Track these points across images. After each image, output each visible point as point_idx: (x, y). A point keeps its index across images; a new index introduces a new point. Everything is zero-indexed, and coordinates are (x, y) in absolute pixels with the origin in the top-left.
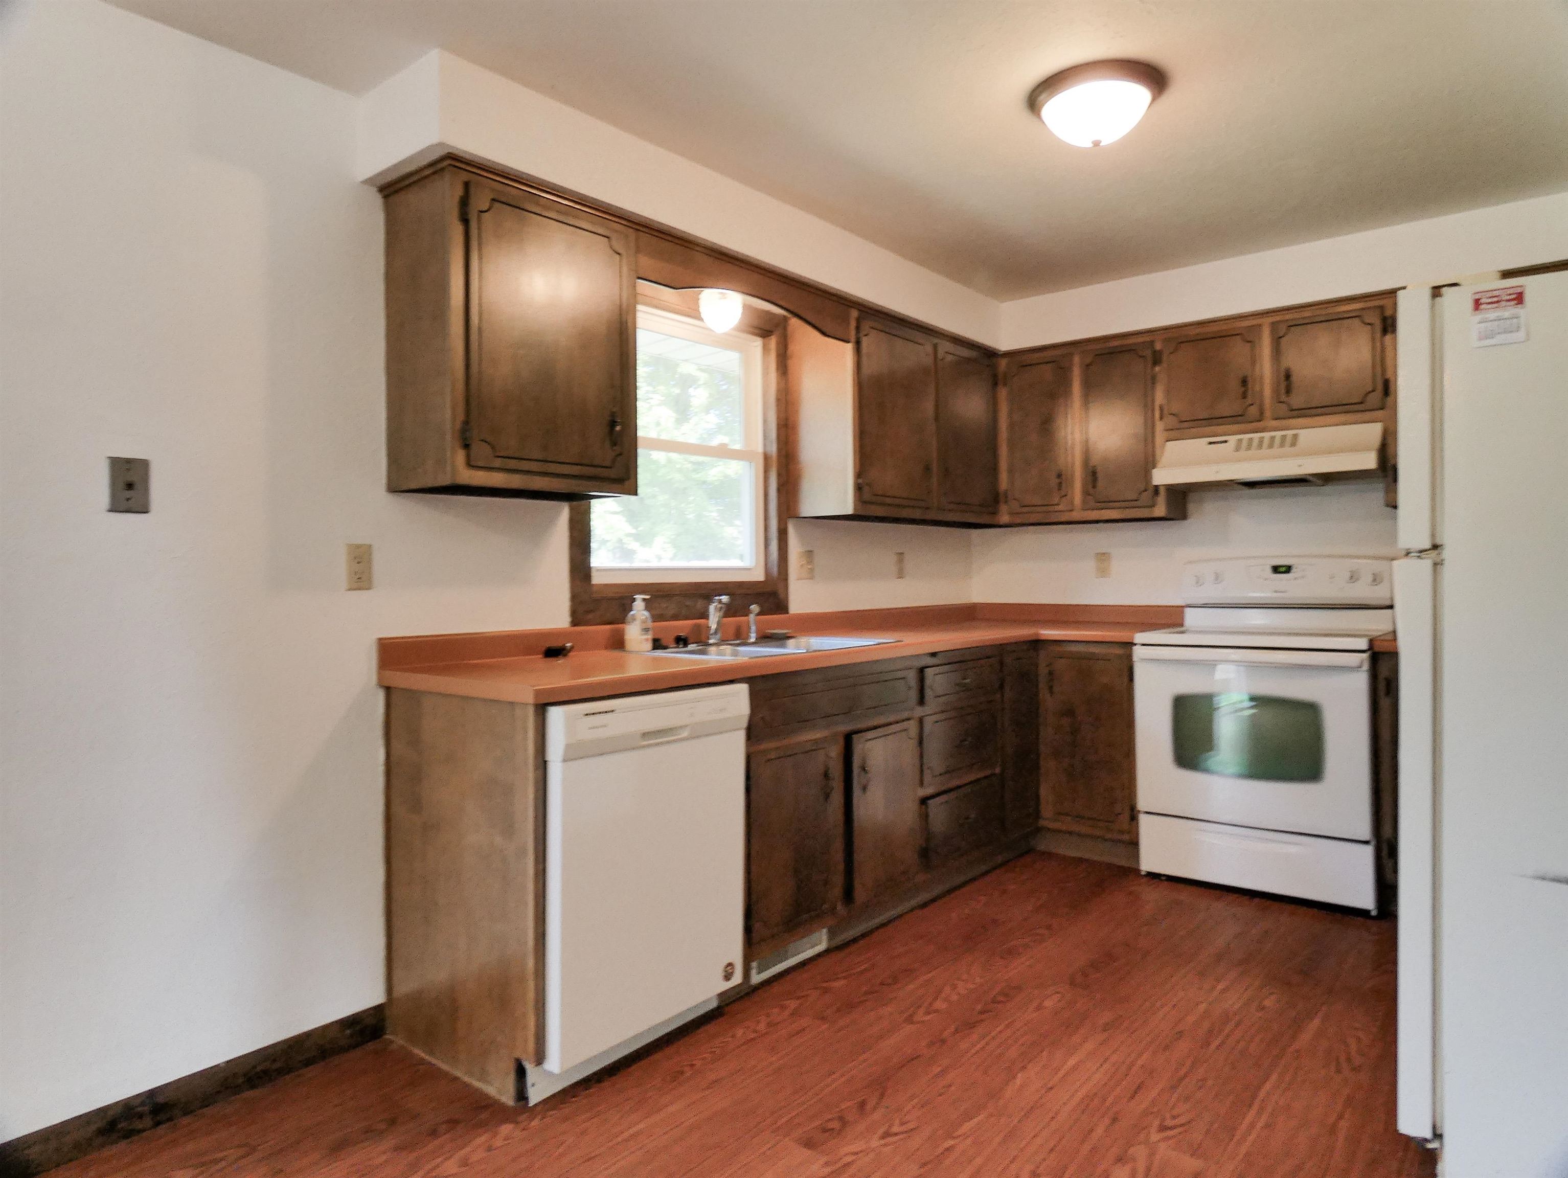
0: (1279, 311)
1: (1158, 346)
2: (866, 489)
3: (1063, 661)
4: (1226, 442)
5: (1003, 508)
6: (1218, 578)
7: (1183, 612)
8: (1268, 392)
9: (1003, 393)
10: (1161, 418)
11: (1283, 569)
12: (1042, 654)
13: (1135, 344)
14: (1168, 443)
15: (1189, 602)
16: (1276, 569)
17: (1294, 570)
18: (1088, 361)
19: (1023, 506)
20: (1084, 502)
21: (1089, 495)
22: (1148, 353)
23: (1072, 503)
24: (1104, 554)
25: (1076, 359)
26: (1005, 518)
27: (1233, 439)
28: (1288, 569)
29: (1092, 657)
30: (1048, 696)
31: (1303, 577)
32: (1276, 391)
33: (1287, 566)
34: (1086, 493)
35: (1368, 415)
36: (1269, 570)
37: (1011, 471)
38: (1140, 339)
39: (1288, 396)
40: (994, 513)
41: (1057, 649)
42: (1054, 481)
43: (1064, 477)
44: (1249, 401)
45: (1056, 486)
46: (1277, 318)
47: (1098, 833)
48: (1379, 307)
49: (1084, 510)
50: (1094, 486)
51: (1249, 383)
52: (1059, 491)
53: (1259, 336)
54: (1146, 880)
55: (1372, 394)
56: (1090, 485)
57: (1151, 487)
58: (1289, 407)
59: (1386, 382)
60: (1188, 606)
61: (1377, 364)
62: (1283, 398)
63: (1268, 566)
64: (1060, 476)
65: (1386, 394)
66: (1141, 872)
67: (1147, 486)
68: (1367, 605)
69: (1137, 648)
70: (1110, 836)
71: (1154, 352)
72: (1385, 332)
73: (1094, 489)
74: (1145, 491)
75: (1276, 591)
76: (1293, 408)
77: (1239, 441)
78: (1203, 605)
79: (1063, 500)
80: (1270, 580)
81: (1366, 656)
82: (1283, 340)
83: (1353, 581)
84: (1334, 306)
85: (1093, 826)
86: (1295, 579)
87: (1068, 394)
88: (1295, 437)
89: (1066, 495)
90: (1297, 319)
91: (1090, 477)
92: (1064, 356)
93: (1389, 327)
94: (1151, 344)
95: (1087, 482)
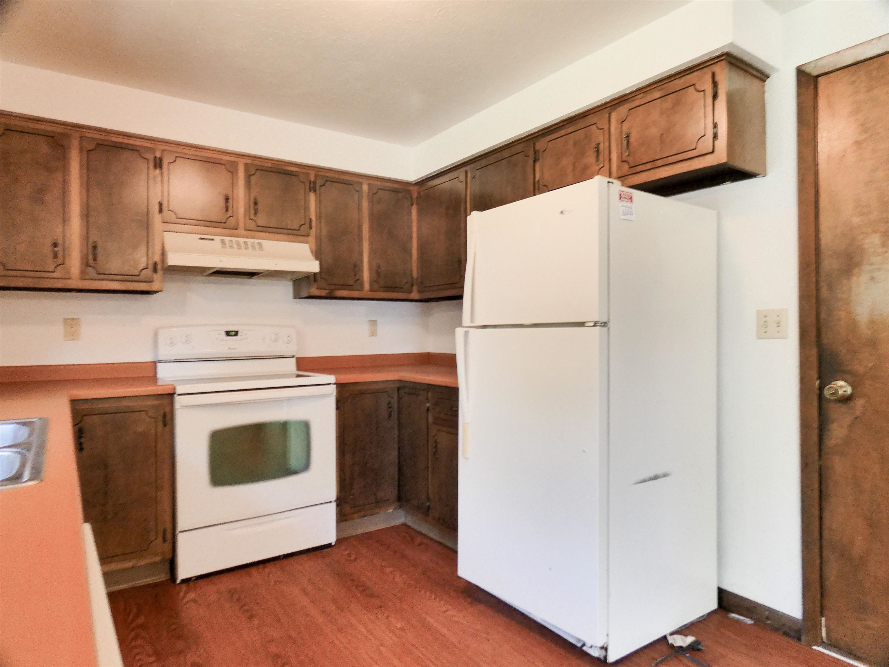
0: (245, 156)
1: (158, 154)
3: (96, 417)
4: (213, 239)
6: (188, 341)
7: (156, 368)
8: (241, 211)
10: (160, 211)
11: (233, 333)
13: (139, 146)
14: (166, 233)
15: (160, 358)
16: (228, 333)
17: (239, 334)
18: (92, 146)
19: (9, 270)
20: (83, 272)
21: (88, 266)
22: (151, 157)
23: (68, 272)
24: (73, 319)
25: (75, 143)
27: (218, 239)
28: (236, 333)
29: (128, 411)
31: (246, 339)
32: (247, 211)
33: (235, 331)
34: (86, 264)
35: (301, 238)
36: (224, 334)
38: (146, 144)
39: (255, 216)
42: (48, 249)
43: (60, 247)
44: (230, 213)
45: (51, 255)
46: (249, 161)
47: (128, 564)
48: (307, 173)
49: (82, 279)
50: (95, 259)
51: (230, 201)
52: (55, 260)
53: (237, 171)
54: (184, 587)
55: (304, 225)
56: (91, 258)
57: (151, 266)
58: (256, 223)
59: (311, 220)
60: (160, 362)
61: (307, 208)
62: (252, 217)
63: (223, 330)
64: (55, 245)
65: (311, 228)
66: (178, 581)
67: (147, 264)
68: (282, 356)
69: (177, 398)
70: (143, 562)
71: (155, 158)
72: (310, 190)
73: (95, 262)
74: (147, 268)
75: (229, 349)
76: (259, 225)
77: (223, 241)
78: (173, 360)
79: (59, 268)
80: (222, 340)
81: (335, 386)
82: (253, 178)
83: (276, 341)
84: (284, 165)
85: (124, 560)
86: (241, 340)
87: (65, 170)
88: (260, 244)
89: (63, 264)
90: (262, 166)
91: (90, 250)
92: (62, 134)
93: (313, 188)
94: (153, 150)
95: (87, 254)
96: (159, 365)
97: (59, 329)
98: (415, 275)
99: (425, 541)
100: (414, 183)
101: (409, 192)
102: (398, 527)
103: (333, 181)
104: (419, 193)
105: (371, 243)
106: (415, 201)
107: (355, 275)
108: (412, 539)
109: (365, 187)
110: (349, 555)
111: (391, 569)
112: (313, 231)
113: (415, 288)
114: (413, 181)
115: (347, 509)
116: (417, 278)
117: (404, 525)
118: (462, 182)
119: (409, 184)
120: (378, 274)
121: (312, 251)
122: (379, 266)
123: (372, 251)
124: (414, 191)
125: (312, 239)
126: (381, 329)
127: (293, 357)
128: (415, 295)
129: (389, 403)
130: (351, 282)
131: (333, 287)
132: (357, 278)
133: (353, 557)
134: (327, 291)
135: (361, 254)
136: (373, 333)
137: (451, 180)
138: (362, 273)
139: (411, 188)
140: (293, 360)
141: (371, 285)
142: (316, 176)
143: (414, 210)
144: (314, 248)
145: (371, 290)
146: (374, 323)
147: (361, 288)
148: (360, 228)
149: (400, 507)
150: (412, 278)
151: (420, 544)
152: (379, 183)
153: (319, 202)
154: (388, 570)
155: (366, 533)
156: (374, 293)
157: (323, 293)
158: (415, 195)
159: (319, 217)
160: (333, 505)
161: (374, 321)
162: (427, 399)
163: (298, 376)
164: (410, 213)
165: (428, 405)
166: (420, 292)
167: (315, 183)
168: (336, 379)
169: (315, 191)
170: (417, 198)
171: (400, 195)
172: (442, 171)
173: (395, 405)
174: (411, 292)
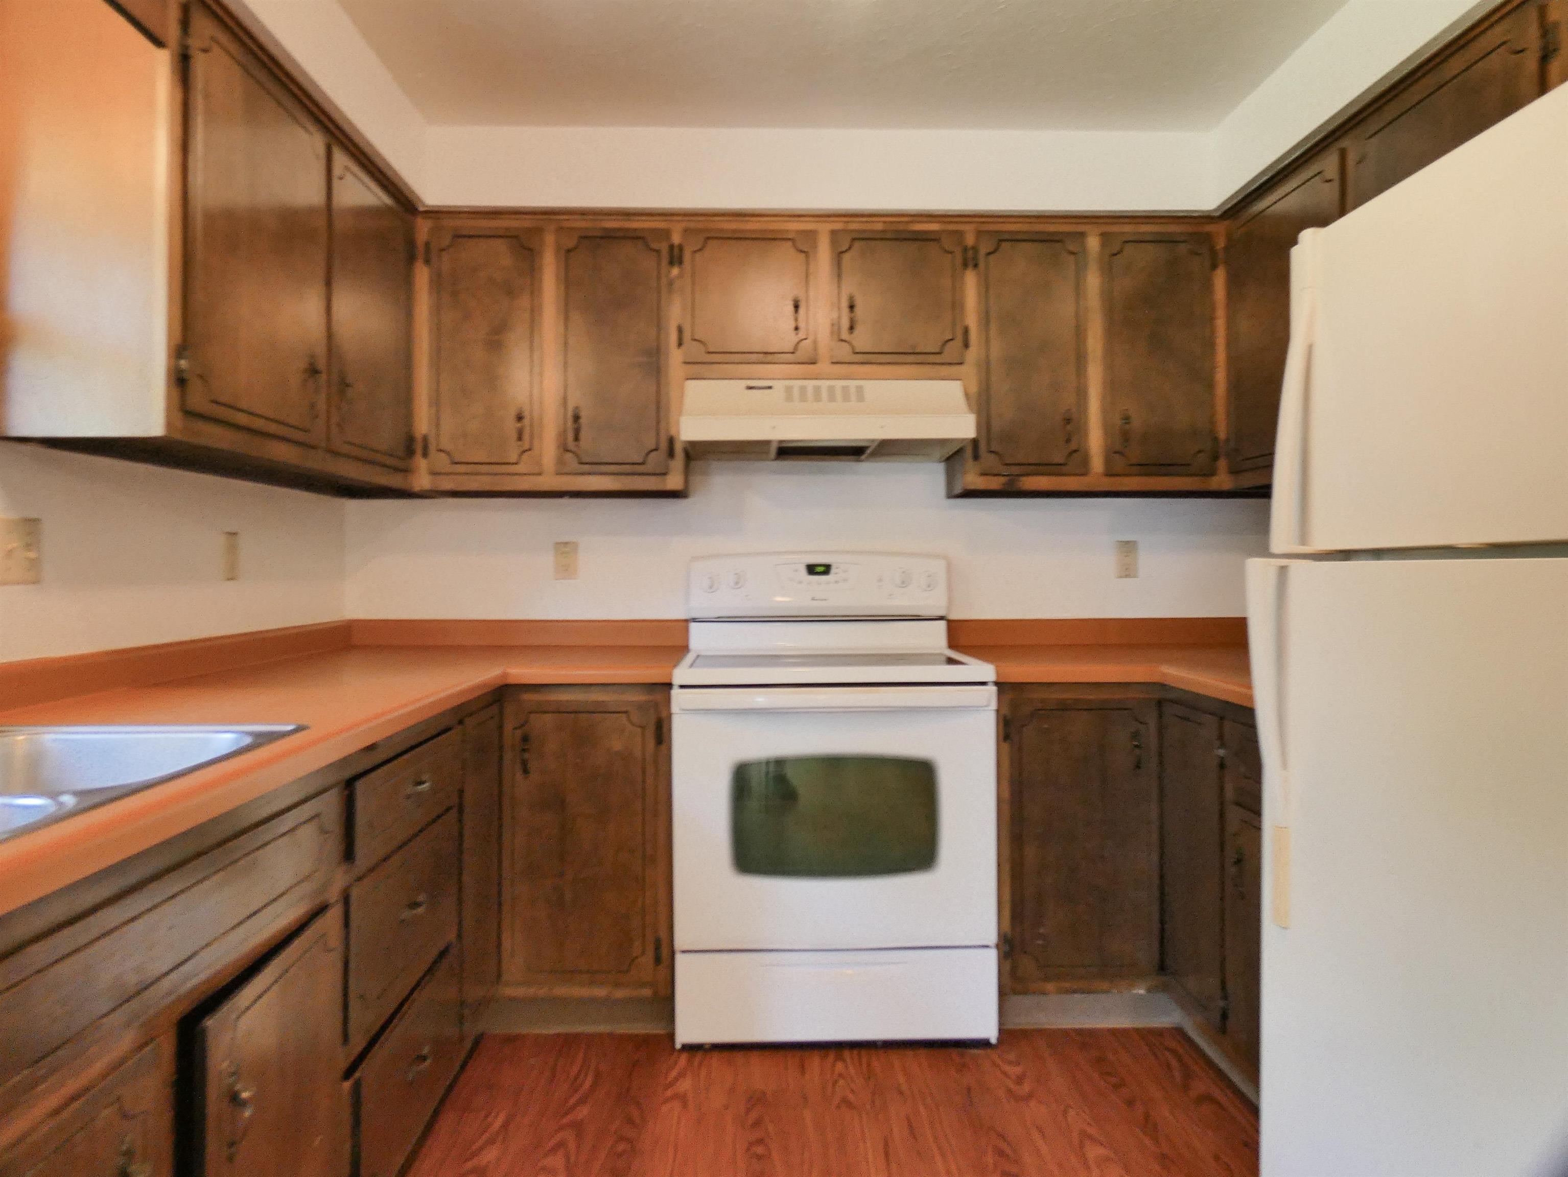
0: (829, 216)
1: (676, 239)
2: (195, 387)
3: (548, 717)
4: (770, 388)
5: (421, 464)
6: (738, 583)
7: (687, 630)
8: (823, 326)
9: (422, 275)
10: (680, 344)
11: (822, 569)
12: (510, 709)
13: (643, 230)
14: (689, 382)
15: (694, 615)
16: (812, 569)
17: (833, 571)
18: (571, 244)
19: (456, 463)
20: (560, 462)
21: (568, 451)
22: (664, 247)
23: (538, 462)
24: (566, 543)
25: (550, 239)
26: (422, 480)
27: (779, 385)
28: (826, 569)
29: (600, 709)
30: (519, 776)
31: (845, 580)
32: (835, 325)
33: (824, 565)
34: (563, 448)
35: (945, 370)
36: (803, 571)
37: (436, 402)
38: (654, 223)
39: (851, 334)
40: (406, 471)
41: (527, 697)
42: (511, 426)
43: (526, 421)
44: (802, 335)
45: (514, 435)
46: (838, 226)
47: (600, 992)
48: (956, 232)
49: (559, 473)
50: (577, 438)
51: (802, 310)
52: (519, 443)
53: (814, 246)
54: (683, 1059)
55: (951, 343)
56: (570, 436)
57: (664, 445)
58: (853, 347)
59: (966, 331)
60: (694, 620)
61: (957, 306)
62: (845, 335)
63: (802, 563)
64: (520, 418)
65: (966, 345)
66: (678, 1046)
67: (658, 443)
68: (919, 616)
69: (675, 692)
70: (620, 994)
71: (672, 247)
72: (965, 265)
73: (576, 443)
74: (656, 450)
75: (813, 599)
76: (857, 351)
77: (789, 390)
78: (716, 618)
79: (525, 456)
80: (800, 582)
81: (993, 689)
82: (846, 257)
83: (904, 584)
84: (912, 222)
85: (591, 983)
86: (837, 582)
87: (535, 290)
88: (860, 389)
89: (530, 450)
90: (864, 231)
91: (570, 423)
92: (529, 230)
93: (970, 260)
94: (666, 233)
95: (565, 431)
96: (693, 626)
97: (548, 560)
98: (1222, 434)
99: (1217, 1093)
100: (1217, 214)
101: (1208, 238)
102: (1159, 1033)
103: (1015, 239)
104: (1229, 238)
105: (1109, 366)
106: (1221, 255)
107: (1068, 441)
108: (1188, 1075)
109: (1093, 243)
110: (1020, 1080)
111: (1101, 1151)
112: (973, 354)
113: (1222, 464)
114: (1215, 210)
115: (1027, 964)
116: (1227, 440)
117: (1179, 1032)
118: (1330, 181)
119: (1206, 218)
120: (1126, 436)
121: (967, 395)
122: (1127, 419)
123: (1112, 386)
124: (1220, 233)
125: (969, 370)
126: (1146, 560)
127: (941, 618)
128: (1222, 480)
129: (1135, 735)
130: (1058, 458)
131: (1015, 470)
132: (1073, 446)
133: (1026, 1088)
134: (1002, 480)
135: (1082, 393)
136: (1128, 571)
137: (1303, 184)
138: (1086, 435)
139: (1209, 228)
140: (942, 624)
141: (1108, 461)
142: (979, 234)
143: (1220, 279)
144: (974, 389)
145: (1110, 473)
146: (1128, 548)
147: (1084, 468)
148: (1080, 334)
149: (1165, 988)
150: (1216, 439)
151: (1206, 1098)
152: (1127, 228)
153: (985, 287)
154: (1094, 1152)
155: (1080, 1032)
156: (1113, 479)
157: (995, 483)
158: (1221, 243)
159: (986, 319)
160: (991, 958)
161: (1128, 542)
162: (1221, 737)
163: (951, 661)
164: (1208, 287)
165: (1221, 752)
166: (1235, 471)
167: (975, 249)
168: (998, 674)
169: (976, 266)
170: (1226, 248)
171: (1183, 249)
172: (1282, 165)
173: (1152, 741)
174: (1212, 473)
